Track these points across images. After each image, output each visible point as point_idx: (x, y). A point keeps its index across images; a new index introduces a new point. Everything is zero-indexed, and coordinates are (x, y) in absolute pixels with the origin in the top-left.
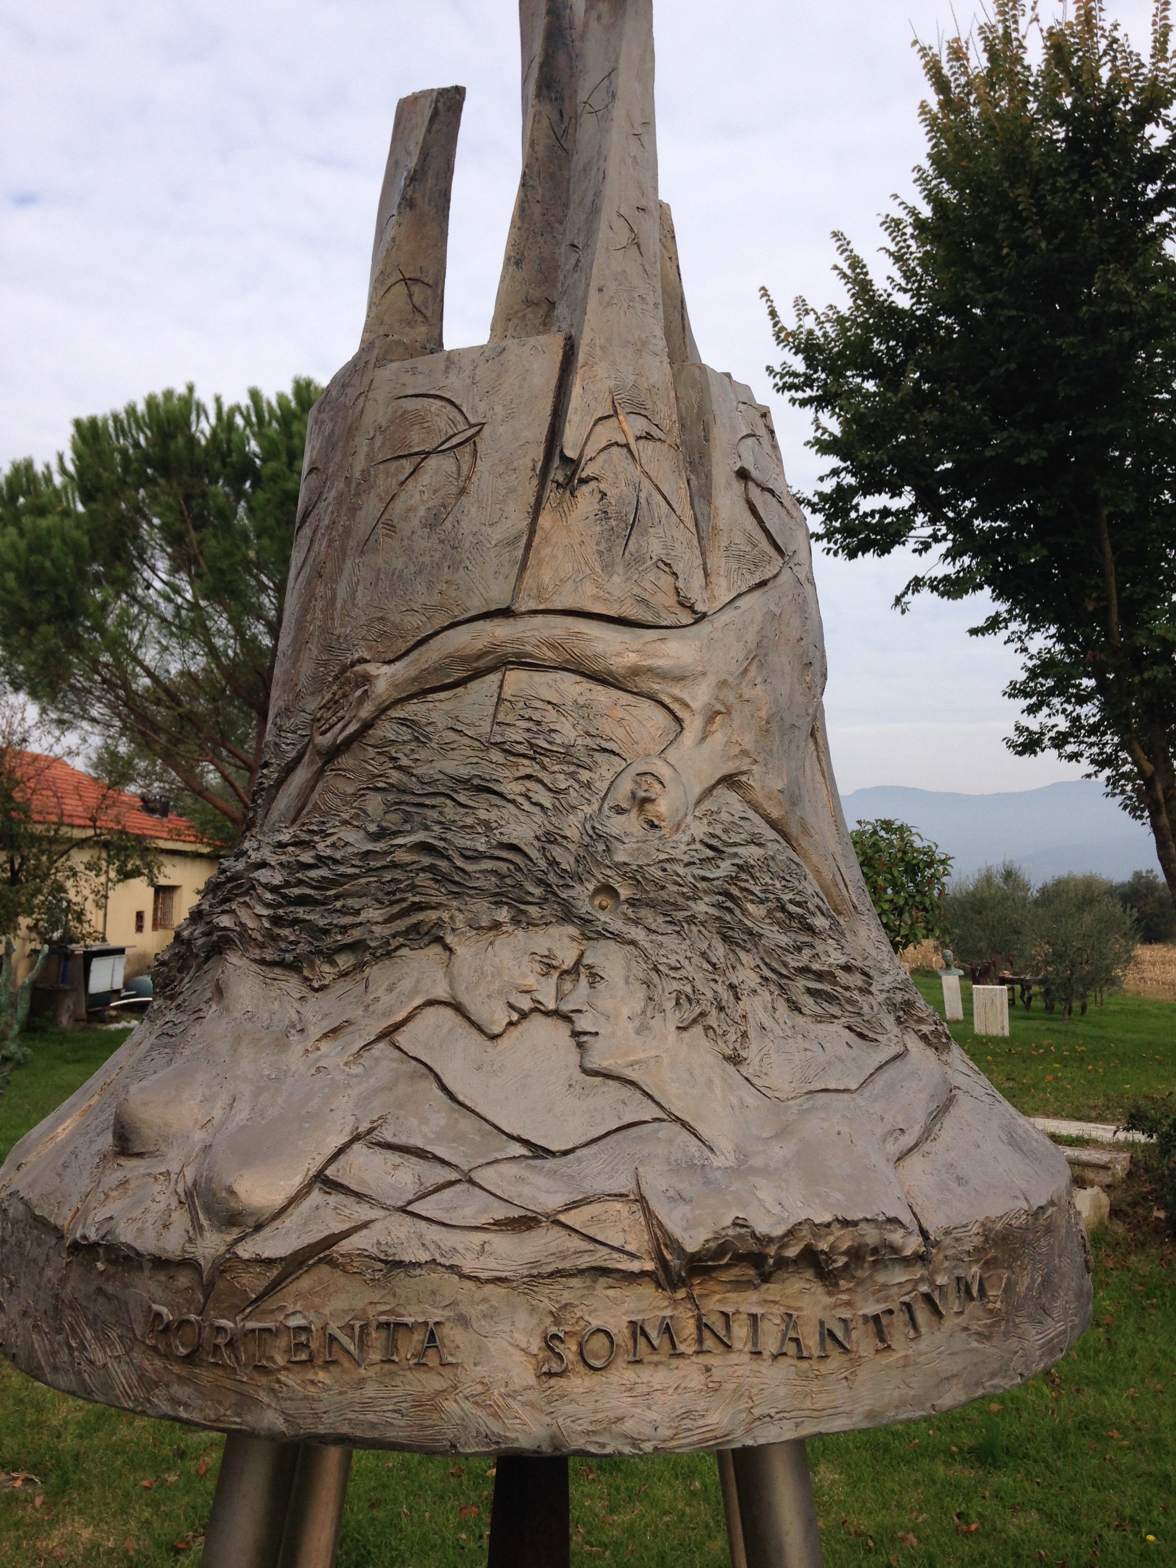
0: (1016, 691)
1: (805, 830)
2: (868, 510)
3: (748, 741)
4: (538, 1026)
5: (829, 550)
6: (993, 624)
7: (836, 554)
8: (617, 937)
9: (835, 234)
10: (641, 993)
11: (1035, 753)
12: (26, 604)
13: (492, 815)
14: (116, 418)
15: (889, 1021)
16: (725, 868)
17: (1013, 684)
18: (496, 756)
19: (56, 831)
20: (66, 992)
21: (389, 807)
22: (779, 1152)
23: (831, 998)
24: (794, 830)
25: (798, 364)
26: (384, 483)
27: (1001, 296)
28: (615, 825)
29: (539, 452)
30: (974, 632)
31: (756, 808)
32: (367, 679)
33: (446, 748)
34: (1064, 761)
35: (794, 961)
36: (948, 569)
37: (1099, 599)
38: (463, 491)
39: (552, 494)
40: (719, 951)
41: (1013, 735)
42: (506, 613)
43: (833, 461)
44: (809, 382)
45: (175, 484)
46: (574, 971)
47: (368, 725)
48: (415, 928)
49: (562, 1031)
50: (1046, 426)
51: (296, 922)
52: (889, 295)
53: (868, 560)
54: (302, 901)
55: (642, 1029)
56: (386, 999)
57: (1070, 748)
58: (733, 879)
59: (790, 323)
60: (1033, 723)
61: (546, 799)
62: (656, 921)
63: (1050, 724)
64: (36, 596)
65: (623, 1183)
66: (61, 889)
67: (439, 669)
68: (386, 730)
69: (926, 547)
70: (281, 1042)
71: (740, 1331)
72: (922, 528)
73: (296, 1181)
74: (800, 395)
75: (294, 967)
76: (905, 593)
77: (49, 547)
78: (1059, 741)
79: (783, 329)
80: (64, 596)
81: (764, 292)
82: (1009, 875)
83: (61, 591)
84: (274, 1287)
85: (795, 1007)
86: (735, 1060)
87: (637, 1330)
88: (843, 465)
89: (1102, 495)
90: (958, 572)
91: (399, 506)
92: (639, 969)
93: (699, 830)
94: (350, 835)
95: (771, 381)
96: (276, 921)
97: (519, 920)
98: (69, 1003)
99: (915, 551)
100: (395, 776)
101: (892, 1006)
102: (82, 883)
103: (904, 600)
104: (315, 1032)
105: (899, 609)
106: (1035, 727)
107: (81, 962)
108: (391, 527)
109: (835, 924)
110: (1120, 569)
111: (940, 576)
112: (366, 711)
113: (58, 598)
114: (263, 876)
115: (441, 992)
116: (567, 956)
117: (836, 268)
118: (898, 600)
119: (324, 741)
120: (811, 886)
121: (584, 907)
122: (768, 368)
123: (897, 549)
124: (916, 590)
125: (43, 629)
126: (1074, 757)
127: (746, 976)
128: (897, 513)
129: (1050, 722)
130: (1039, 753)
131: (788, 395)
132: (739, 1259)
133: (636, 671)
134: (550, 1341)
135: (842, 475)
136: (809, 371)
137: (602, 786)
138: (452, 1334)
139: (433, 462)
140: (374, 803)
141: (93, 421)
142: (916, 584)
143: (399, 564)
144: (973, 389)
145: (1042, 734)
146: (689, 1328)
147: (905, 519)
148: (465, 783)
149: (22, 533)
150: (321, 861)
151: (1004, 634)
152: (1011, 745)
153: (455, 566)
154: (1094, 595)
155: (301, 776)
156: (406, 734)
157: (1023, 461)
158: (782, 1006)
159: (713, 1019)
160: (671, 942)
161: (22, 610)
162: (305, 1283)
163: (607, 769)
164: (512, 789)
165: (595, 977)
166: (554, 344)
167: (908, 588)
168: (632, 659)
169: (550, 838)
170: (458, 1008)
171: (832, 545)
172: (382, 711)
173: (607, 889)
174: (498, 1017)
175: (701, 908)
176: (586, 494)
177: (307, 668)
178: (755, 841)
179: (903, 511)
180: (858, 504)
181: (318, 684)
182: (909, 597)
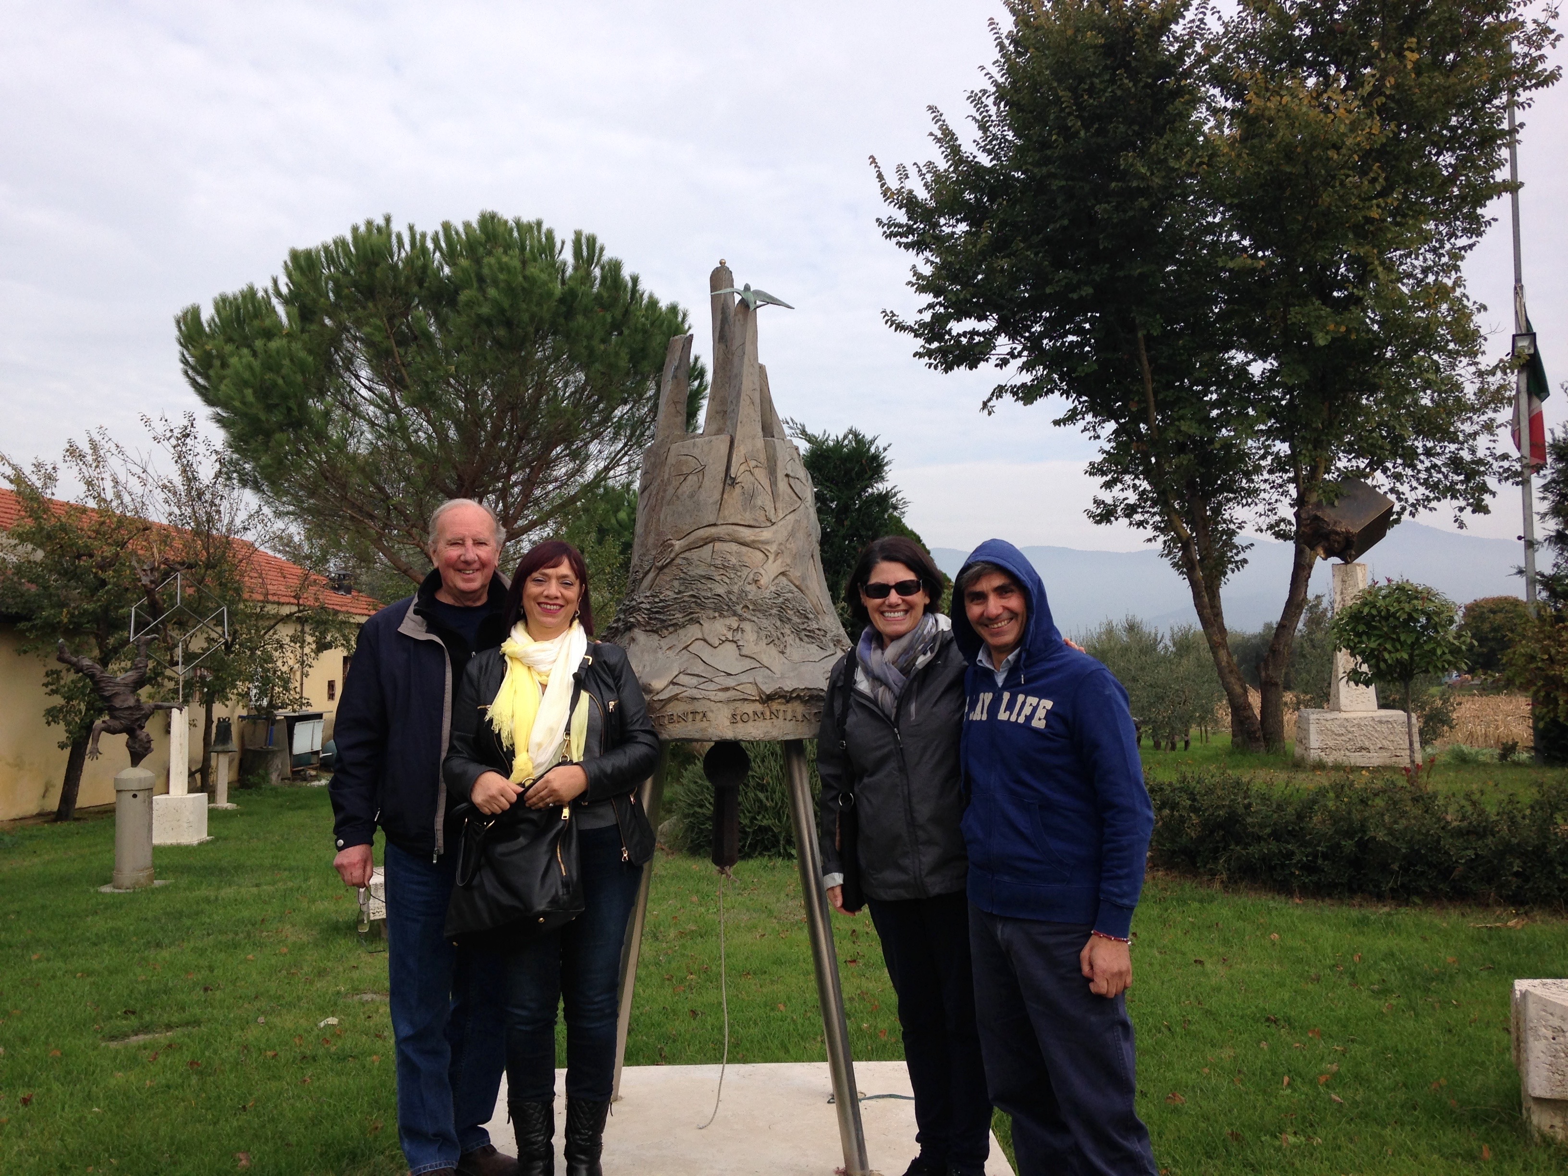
0: (1095, 470)
1: (807, 587)
2: (961, 332)
3: (789, 561)
4: (728, 645)
5: (931, 365)
6: (1072, 417)
7: (936, 368)
8: (749, 620)
9: (930, 108)
10: (755, 635)
11: (1109, 521)
12: (263, 416)
13: (712, 586)
14: (326, 249)
15: (831, 645)
16: (781, 600)
17: (1092, 464)
18: (713, 568)
19: (262, 608)
20: (273, 753)
21: (681, 585)
22: (792, 674)
23: (813, 638)
24: (804, 588)
25: (901, 217)
26: (675, 483)
27: (1053, 170)
28: (748, 588)
29: (723, 475)
30: (1057, 423)
31: (792, 582)
32: (672, 545)
33: (697, 566)
34: (1134, 529)
35: (802, 627)
36: (1027, 378)
37: (1139, 402)
38: (700, 487)
39: (727, 488)
40: (778, 623)
41: (1092, 507)
42: (715, 525)
43: (929, 298)
44: (910, 230)
45: (380, 307)
46: (737, 629)
47: (673, 560)
48: (691, 619)
49: (734, 645)
50: (1093, 268)
51: (656, 619)
52: (975, 157)
53: (961, 372)
54: (657, 612)
55: (756, 644)
56: (684, 639)
57: (1138, 517)
58: (783, 603)
59: (893, 184)
60: (1107, 497)
61: (728, 581)
62: (760, 616)
63: (1121, 498)
64: (269, 408)
65: (751, 680)
66: (269, 659)
67: (693, 542)
68: (678, 561)
69: (1003, 363)
70: (655, 651)
71: (781, 714)
72: (1003, 344)
73: (666, 683)
74: (904, 240)
75: (656, 632)
76: (990, 400)
77: (280, 366)
78: (1130, 511)
79: (888, 189)
80: (295, 407)
81: (873, 160)
82: (1132, 628)
83: (292, 404)
84: (663, 706)
85: (801, 640)
86: (783, 653)
87: (755, 713)
88: (936, 300)
89: (1137, 321)
90: (1033, 380)
91: (680, 491)
92: (756, 628)
93: (773, 589)
94: (668, 593)
95: (881, 230)
96: (650, 619)
97: (722, 616)
98: (277, 762)
99: (996, 366)
100: (682, 575)
101: (833, 640)
102: (289, 654)
103: (990, 404)
104: (665, 648)
105: (986, 411)
106: (1109, 501)
107: (285, 725)
108: (678, 498)
109: (816, 617)
110: (1156, 377)
111: (1018, 384)
112: (672, 555)
113: (289, 409)
114: (643, 606)
115: (700, 636)
116: (735, 626)
117: (931, 134)
118: (985, 404)
119: (660, 564)
120: (808, 605)
121: (740, 612)
122: (878, 220)
123: (982, 365)
124: (1000, 396)
125: (278, 436)
126: (1140, 524)
127: (787, 631)
128: (983, 334)
129: (1122, 496)
130: (1114, 522)
131: (894, 240)
132: (780, 697)
133: (754, 541)
134: (734, 716)
135: (937, 308)
136: (911, 223)
137: (744, 577)
138: (709, 714)
139: (690, 477)
140: (676, 583)
141: (308, 254)
142: (1000, 391)
143: (681, 509)
144: (1035, 239)
145: (1115, 506)
146: (768, 713)
147: (990, 337)
148: (704, 577)
149: (255, 354)
150: (661, 601)
151: (1081, 424)
152: (1091, 515)
153: (698, 511)
154: (1136, 399)
155: (651, 575)
156: (685, 562)
157: (1075, 296)
158: (797, 640)
159: (776, 642)
160: (765, 621)
161: (259, 420)
162: (671, 704)
163: (745, 572)
164: (718, 578)
165: (743, 631)
166: (725, 438)
167: (993, 394)
168: (753, 538)
169: (729, 592)
170: (705, 640)
171: (932, 361)
172: (677, 555)
173: (746, 607)
174: (717, 643)
175: (774, 611)
176: (738, 489)
177: (651, 540)
178: (791, 592)
179: (989, 333)
180: (950, 329)
181: (655, 546)
182: (994, 402)
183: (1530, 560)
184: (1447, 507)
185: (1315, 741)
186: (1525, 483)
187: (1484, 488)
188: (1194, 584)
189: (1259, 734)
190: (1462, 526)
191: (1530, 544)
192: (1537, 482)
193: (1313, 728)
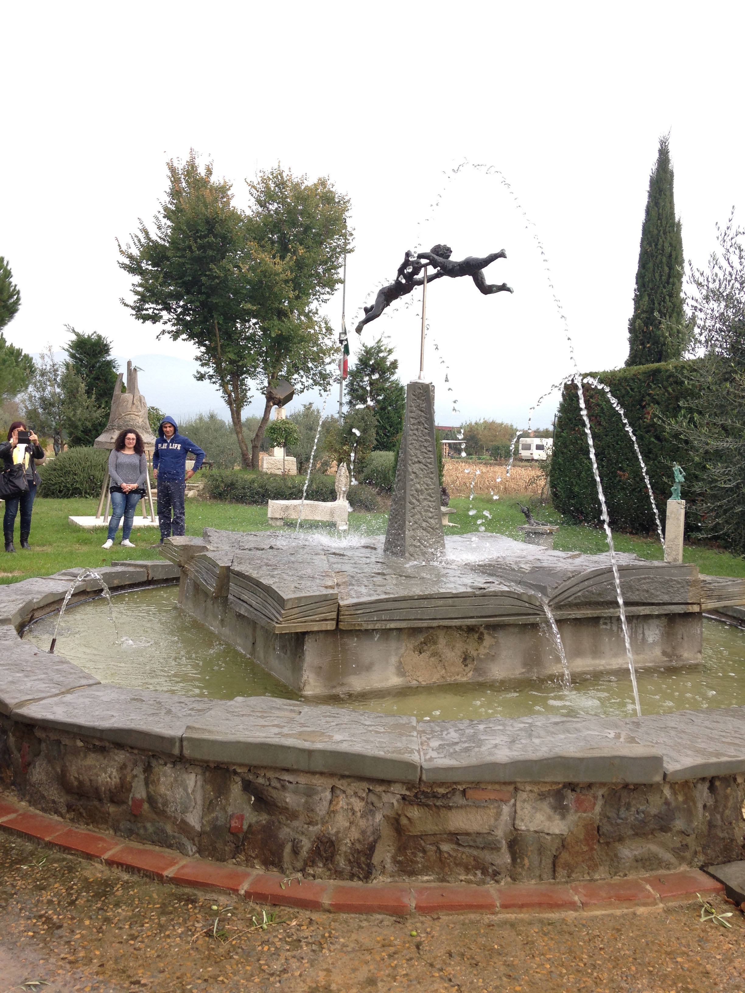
0: (198, 359)
5: (137, 319)
7: (139, 321)
11: (202, 380)
17: (197, 356)
25: (127, 261)
34: (212, 384)
36: (174, 329)
37: (214, 344)
39: (133, 405)
41: (196, 374)
43: (137, 296)
44: (131, 267)
52: (156, 240)
53: (148, 324)
57: (214, 380)
59: (124, 248)
60: (202, 370)
63: (207, 371)
69: (165, 323)
72: (166, 315)
74: (128, 270)
78: (210, 377)
79: (122, 250)
89: (214, 317)
90: (176, 330)
95: (120, 266)
99: (163, 323)
106: (203, 372)
110: (221, 336)
111: (171, 331)
117: (139, 229)
118: (157, 337)
122: (118, 262)
123: (157, 322)
124: (163, 334)
126: (214, 383)
130: (204, 381)
131: (124, 270)
136: (131, 264)
142: (163, 332)
145: (205, 374)
152: (196, 377)
167: (161, 333)
182: (161, 336)
183: (340, 409)
184: (317, 388)
185: (265, 466)
186: (341, 383)
187: (329, 384)
188: (232, 410)
189: (251, 464)
190: (321, 396)
191: (341, 404)
192: (344, 383)
193: (265, 462)
